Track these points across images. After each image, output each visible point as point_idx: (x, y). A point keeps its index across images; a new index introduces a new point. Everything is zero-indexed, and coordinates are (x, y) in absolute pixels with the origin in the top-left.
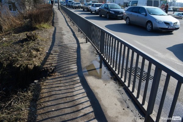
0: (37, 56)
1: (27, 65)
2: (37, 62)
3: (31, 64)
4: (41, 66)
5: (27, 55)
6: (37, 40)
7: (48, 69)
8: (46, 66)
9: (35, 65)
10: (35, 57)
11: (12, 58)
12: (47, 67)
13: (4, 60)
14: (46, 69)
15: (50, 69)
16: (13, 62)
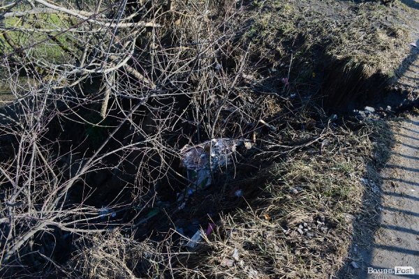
0: (389, 48)
1: (363, 63)
2: (386, 64)
3: (372, 65)
4: (393, 77)
5: (365, 38)
6: (393, 6)
7: (409, 92)
8: (406, 82)
9: (379, 71)
10: (383, 49)
11: (330, 32)
12: (406, 86)
13: (310, 33)
14: (403, 89)
15: (413, 94)
16: (329, 44)
